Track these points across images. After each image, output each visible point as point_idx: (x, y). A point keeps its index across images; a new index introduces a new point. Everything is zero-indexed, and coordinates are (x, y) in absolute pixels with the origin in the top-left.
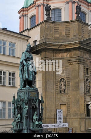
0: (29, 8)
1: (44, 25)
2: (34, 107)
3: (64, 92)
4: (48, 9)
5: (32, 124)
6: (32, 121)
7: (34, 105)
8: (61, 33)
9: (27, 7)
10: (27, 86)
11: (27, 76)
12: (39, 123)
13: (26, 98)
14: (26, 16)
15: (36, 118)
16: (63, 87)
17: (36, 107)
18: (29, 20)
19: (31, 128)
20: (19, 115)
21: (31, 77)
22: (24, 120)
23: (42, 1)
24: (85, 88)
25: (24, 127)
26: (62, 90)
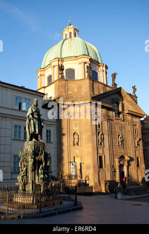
3: (78, 144)
4: (61, 68)
5: (37, 177)
8: (74, 90)
9: (45, 68)
10: (34, 140)
11: (33, 129)
13: (31, 152)
14: (43, 75)
15: (42, 172)
16: (76, 140)
17: (41, 160)
18: (46, 79)
21: (37, 130)
22: (30, 173)
23: (57, 62)
24: (97, 141)
25: (30, 181)
26: (75, 143)
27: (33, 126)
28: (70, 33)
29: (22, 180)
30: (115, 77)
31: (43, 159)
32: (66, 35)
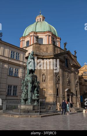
0: (26, 37)
1: (35, 45)
2: (35, 85)
3: (45, 81)
4: (37, 37)
6: (34, 94)
8: (44, 50)
10: (32, 74)
13: (31, 80)
14: (24, 41)
16: (44, 78)
18: (25, 43)
19: (33, 98)
20: (26, 90)
22: (29, 93)
23: (33, 34)
24: (56, 80)
25: (29, 97)
26: (44, 80)
28: (41, 18)
29: (25, 97)
30: (66, 45)
32: (38, 19)
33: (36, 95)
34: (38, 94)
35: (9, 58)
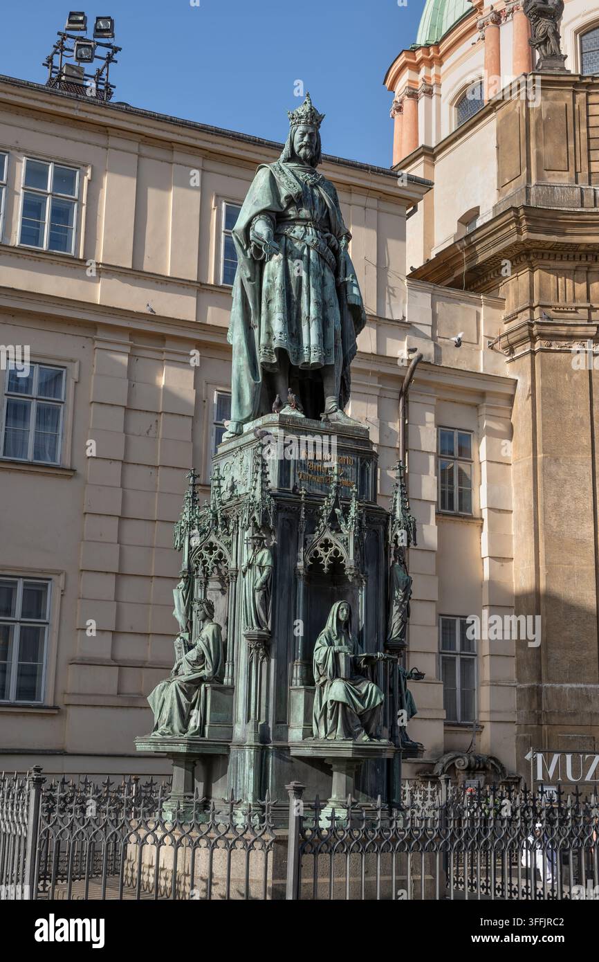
0: (443, 48)
2: (326, 562)
6: (308, 681)
7: (326, 545)
9: (438, 44)
12: (362, 698)
14: (429, 93)
15: (336, 655)
17: (337, 562)
18: (448, 117)
19: (295, 734)
20: (208, 630)
21: (310, 335)
25: (242, 730)
27: (277, 303)
29: (185, 719)
31: (349, 559)
33: (337, 691)
34: (367, 687)
35: (200, 287)
